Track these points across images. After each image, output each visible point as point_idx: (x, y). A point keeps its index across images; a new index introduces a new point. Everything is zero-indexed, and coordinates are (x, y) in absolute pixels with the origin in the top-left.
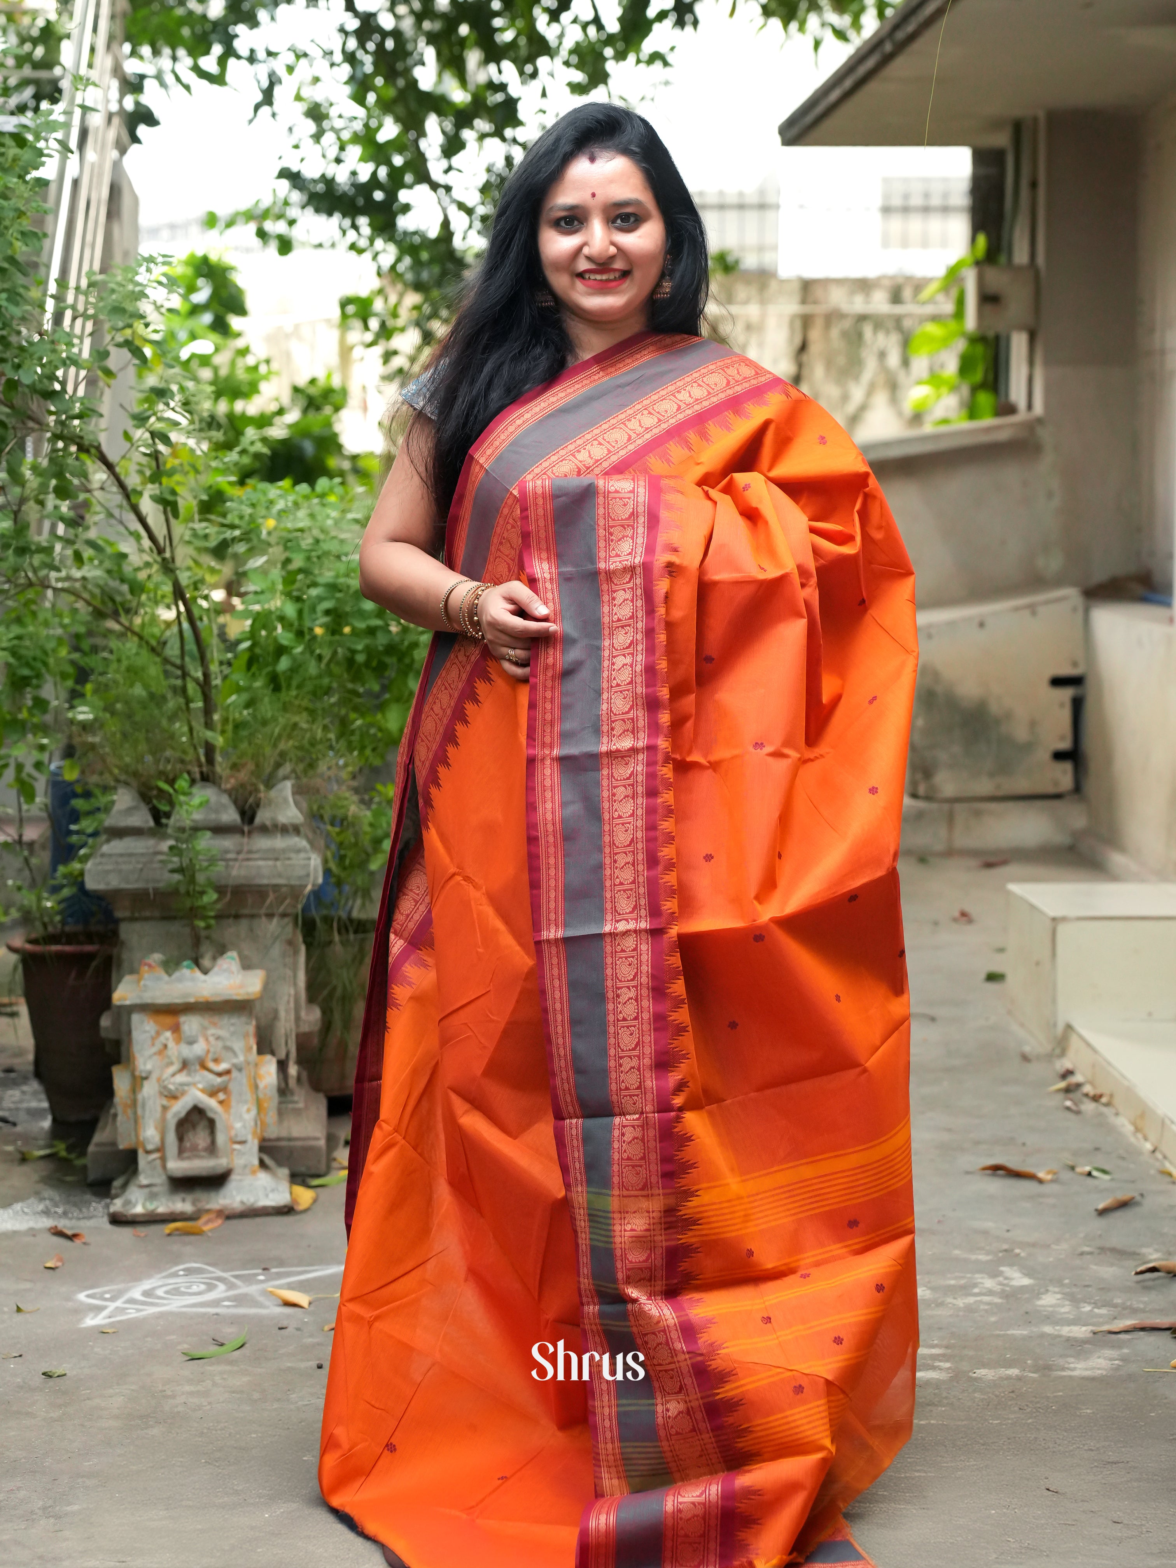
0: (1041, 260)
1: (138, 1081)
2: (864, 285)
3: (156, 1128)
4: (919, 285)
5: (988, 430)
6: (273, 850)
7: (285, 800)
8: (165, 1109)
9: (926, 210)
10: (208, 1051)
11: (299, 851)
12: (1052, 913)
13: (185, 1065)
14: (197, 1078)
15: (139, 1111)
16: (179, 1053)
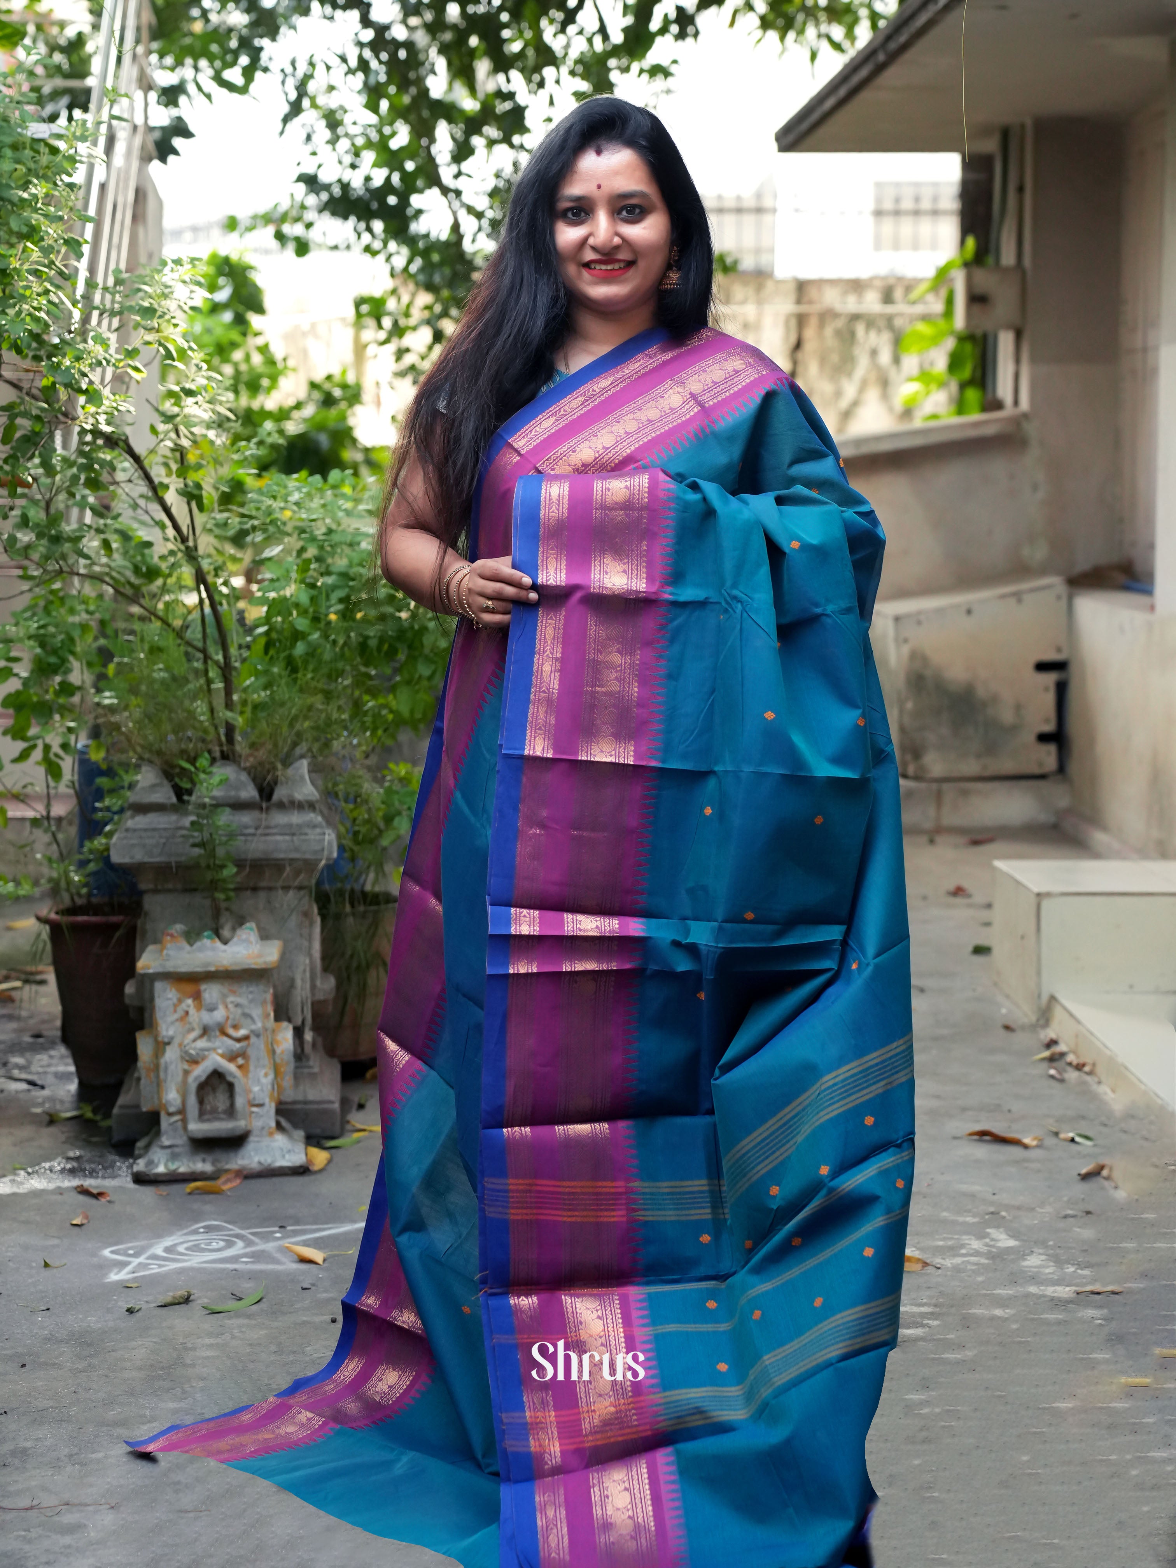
0: (1027, 262)
1: (161, 1046)
2: (856, 286)
3: (178, 1091)
4: (909, 286)
5: (976, 425)
6: (290, 826)
7: (302, 778)
8: (186, 1073)
9: (917, 213)
10: (228, 1018)
11: (315, 826)
12: (1036, 889)
13: (206, 1031)
14: (217, 1043)
15: (162, 1075)
16: (200, 1019)
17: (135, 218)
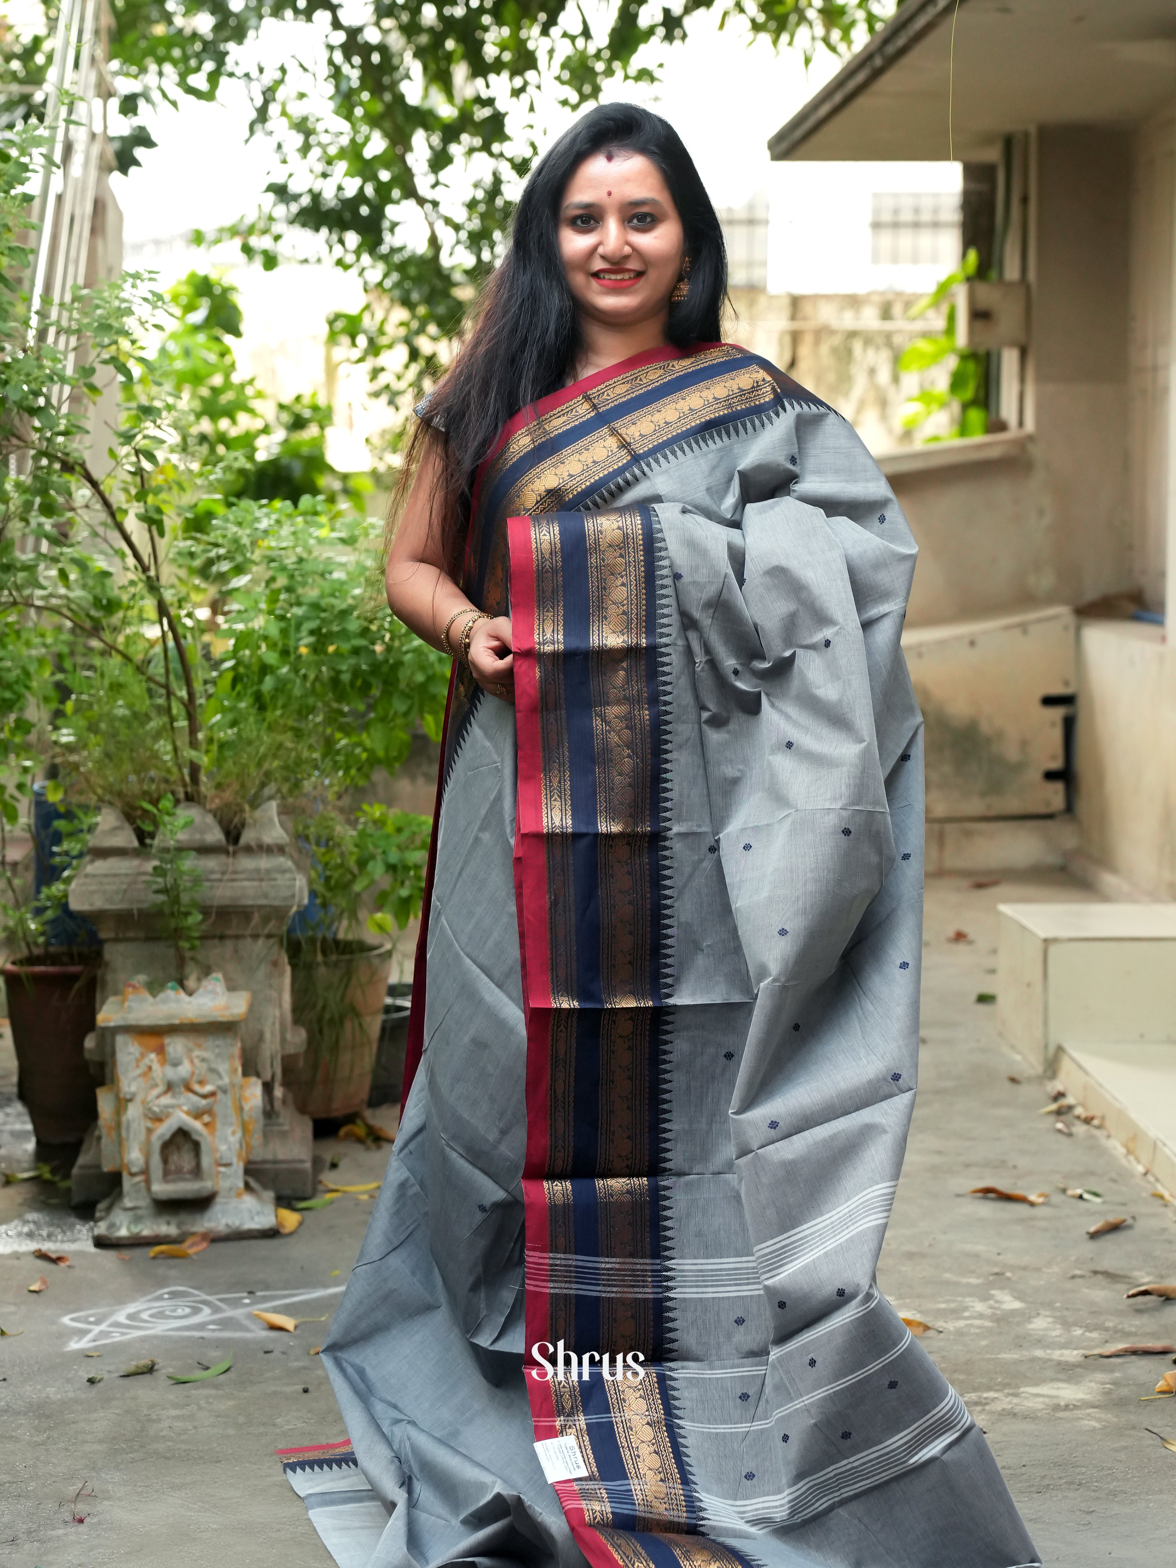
0: (1032, 276)
1: (122, 1103)
2: (854, 302)
3: (141, 1150)
4: (909, 302)
5: (980, 447)
6: (258, 871)
7: (271, 820)
8: (149, 1131)
9: (916, 225)
10: (193, 1073)
11: (284, 871)
12: (1043, 935)
13: (170, 1087)
14: (182, 1100)
15: (124, 1133)
16: (164, 1075)
17: (93, 231)
